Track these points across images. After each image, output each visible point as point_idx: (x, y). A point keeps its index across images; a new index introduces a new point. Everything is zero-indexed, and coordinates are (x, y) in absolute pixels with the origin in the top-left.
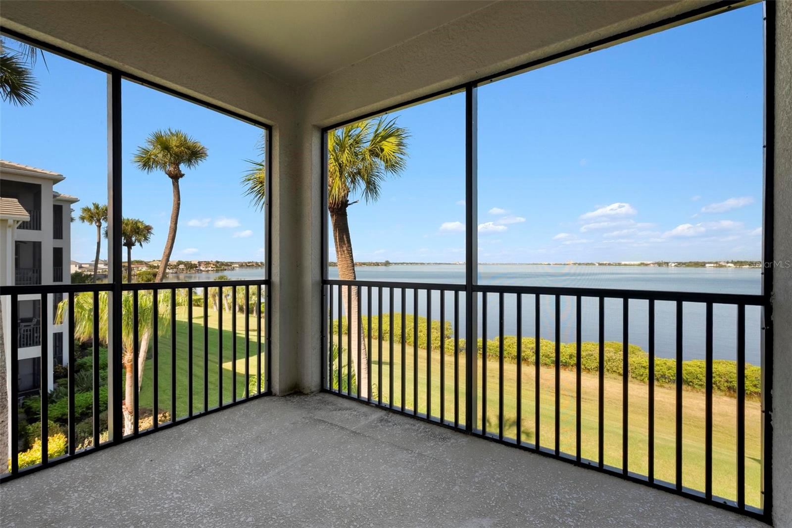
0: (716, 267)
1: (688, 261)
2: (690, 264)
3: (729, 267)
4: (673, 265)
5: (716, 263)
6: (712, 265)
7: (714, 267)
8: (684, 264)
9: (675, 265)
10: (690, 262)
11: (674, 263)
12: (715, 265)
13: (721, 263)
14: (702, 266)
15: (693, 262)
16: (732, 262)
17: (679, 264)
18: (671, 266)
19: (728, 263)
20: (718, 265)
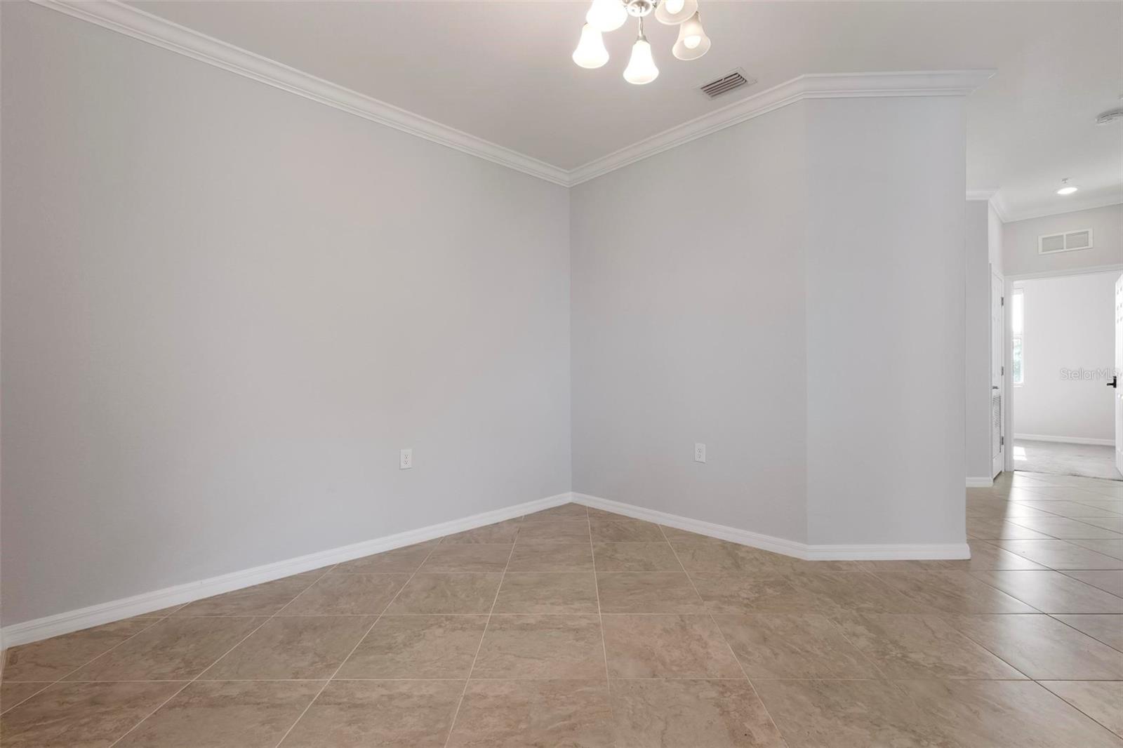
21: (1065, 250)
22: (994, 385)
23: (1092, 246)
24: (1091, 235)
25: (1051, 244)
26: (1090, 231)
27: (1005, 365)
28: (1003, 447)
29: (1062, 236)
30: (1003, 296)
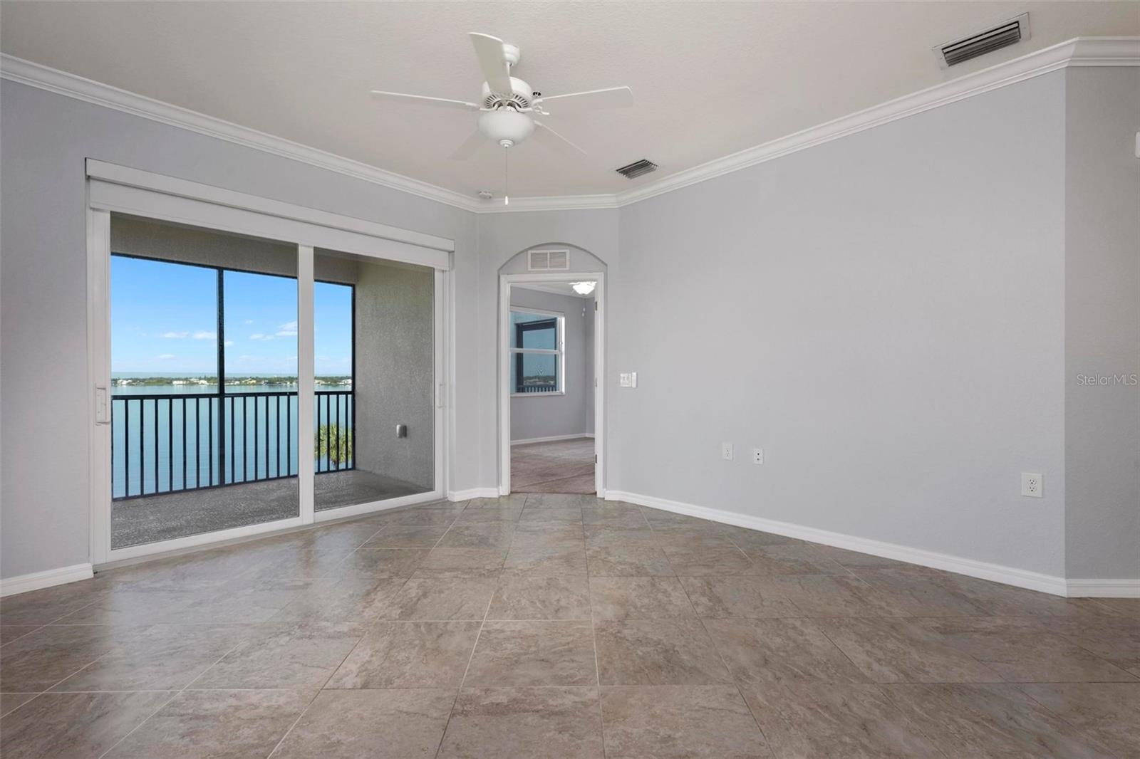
0: (186, 385)
1: (148, 377)
2: (151, 381)
3: (202, 384)
4: (125, 382)
5: (186, 379)
6: (181, 382)
7: (183, 385)
8: (143, 380)
9: (128, 384)
10: (151, 379)
11: (127, 380)
12: (185, 383)
13: (192, 380)
14: (168, 383)
15: (155, 379)
16: (205, 379)
17: (134, 382)
18: (122, 385)
19: (200, 379)
20: (188, 382)
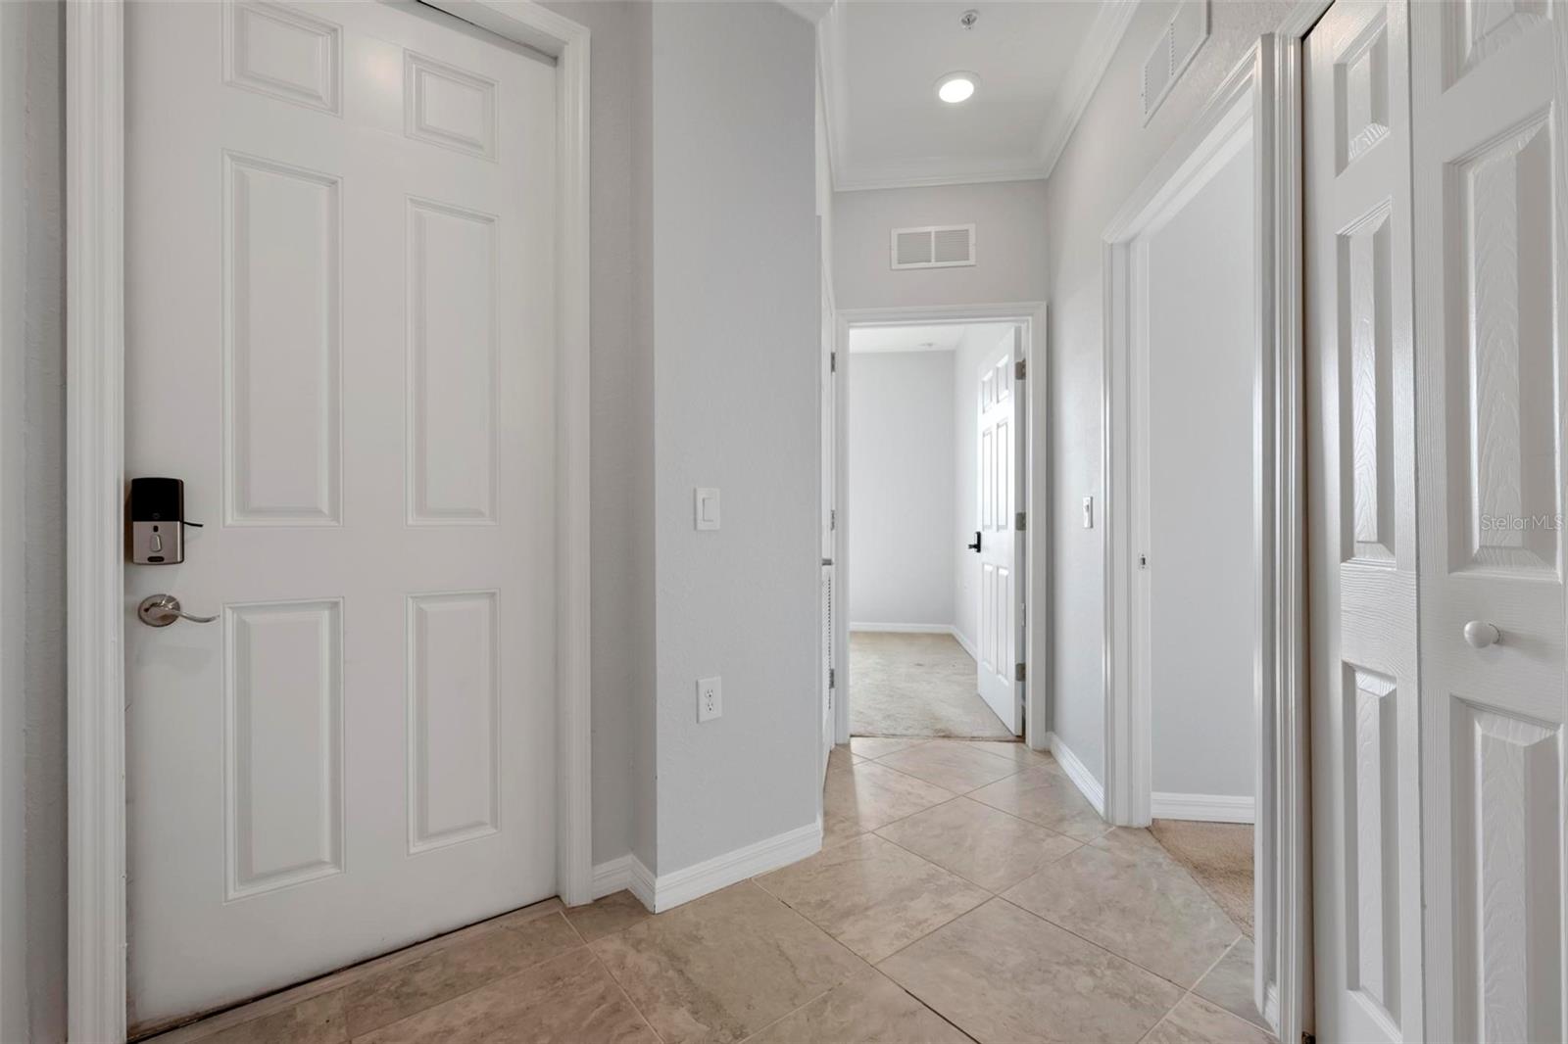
21: (933, 264)
22: (826, 556)
23: (973, 263)
24: (972, 239)
25: (913, 248)
26: (972, 228)
27: (837, 508)
28: (833, 690)
29: (930, 233)
30: (834, 351)
